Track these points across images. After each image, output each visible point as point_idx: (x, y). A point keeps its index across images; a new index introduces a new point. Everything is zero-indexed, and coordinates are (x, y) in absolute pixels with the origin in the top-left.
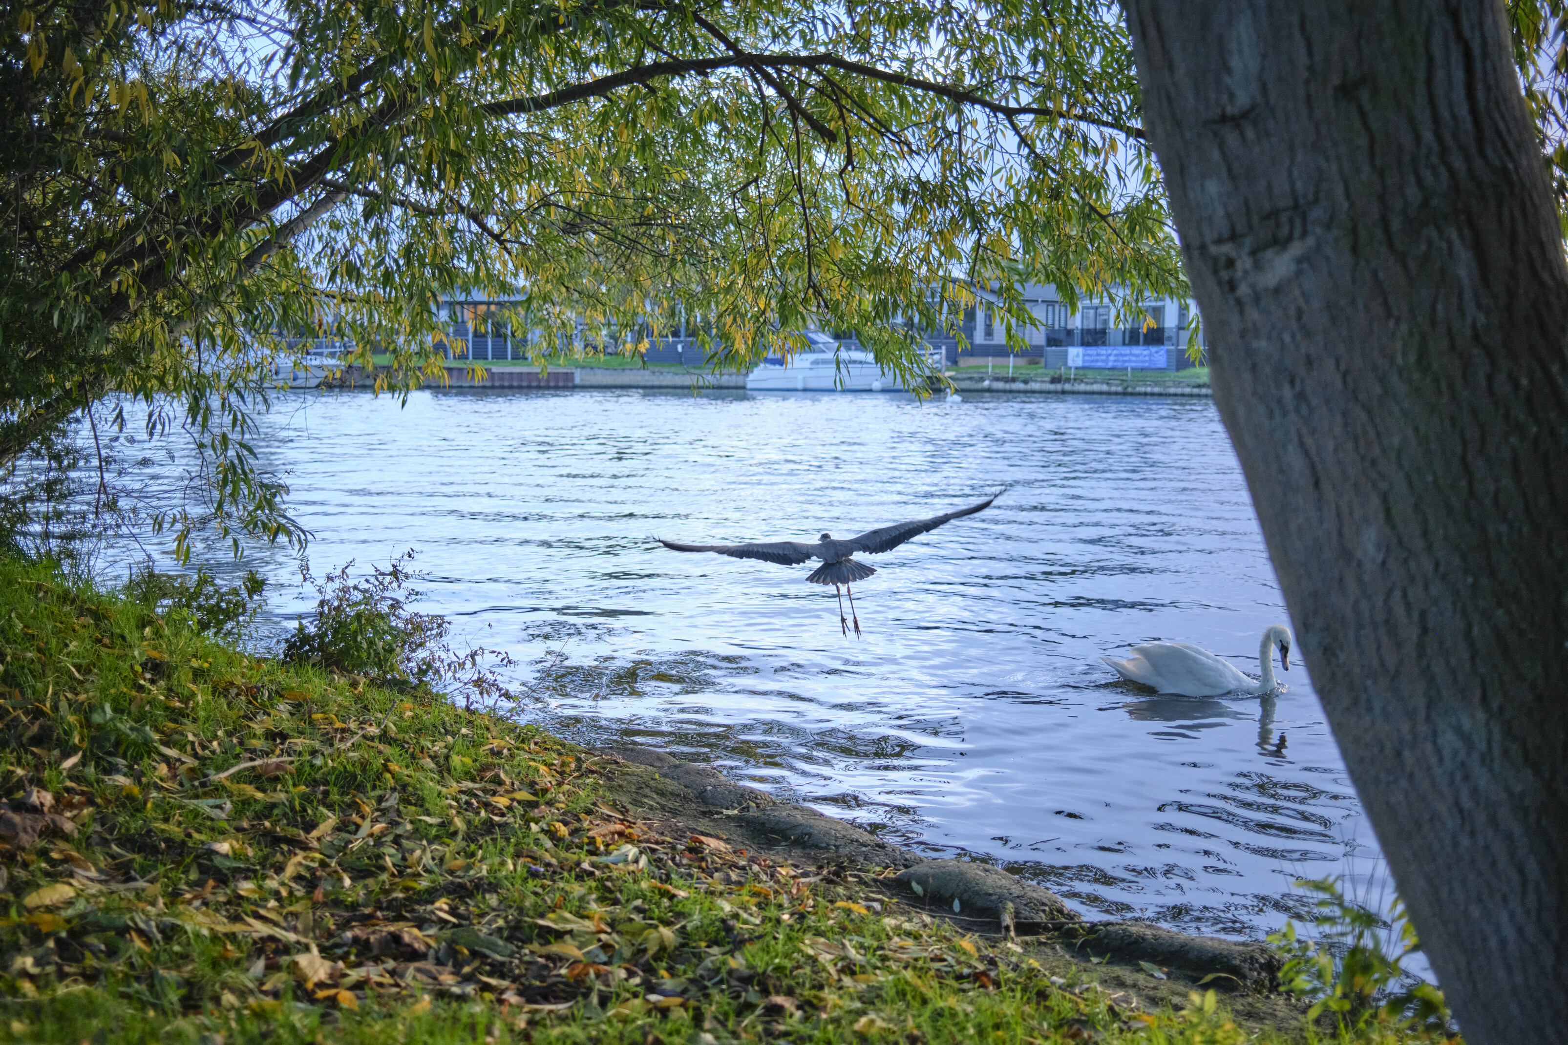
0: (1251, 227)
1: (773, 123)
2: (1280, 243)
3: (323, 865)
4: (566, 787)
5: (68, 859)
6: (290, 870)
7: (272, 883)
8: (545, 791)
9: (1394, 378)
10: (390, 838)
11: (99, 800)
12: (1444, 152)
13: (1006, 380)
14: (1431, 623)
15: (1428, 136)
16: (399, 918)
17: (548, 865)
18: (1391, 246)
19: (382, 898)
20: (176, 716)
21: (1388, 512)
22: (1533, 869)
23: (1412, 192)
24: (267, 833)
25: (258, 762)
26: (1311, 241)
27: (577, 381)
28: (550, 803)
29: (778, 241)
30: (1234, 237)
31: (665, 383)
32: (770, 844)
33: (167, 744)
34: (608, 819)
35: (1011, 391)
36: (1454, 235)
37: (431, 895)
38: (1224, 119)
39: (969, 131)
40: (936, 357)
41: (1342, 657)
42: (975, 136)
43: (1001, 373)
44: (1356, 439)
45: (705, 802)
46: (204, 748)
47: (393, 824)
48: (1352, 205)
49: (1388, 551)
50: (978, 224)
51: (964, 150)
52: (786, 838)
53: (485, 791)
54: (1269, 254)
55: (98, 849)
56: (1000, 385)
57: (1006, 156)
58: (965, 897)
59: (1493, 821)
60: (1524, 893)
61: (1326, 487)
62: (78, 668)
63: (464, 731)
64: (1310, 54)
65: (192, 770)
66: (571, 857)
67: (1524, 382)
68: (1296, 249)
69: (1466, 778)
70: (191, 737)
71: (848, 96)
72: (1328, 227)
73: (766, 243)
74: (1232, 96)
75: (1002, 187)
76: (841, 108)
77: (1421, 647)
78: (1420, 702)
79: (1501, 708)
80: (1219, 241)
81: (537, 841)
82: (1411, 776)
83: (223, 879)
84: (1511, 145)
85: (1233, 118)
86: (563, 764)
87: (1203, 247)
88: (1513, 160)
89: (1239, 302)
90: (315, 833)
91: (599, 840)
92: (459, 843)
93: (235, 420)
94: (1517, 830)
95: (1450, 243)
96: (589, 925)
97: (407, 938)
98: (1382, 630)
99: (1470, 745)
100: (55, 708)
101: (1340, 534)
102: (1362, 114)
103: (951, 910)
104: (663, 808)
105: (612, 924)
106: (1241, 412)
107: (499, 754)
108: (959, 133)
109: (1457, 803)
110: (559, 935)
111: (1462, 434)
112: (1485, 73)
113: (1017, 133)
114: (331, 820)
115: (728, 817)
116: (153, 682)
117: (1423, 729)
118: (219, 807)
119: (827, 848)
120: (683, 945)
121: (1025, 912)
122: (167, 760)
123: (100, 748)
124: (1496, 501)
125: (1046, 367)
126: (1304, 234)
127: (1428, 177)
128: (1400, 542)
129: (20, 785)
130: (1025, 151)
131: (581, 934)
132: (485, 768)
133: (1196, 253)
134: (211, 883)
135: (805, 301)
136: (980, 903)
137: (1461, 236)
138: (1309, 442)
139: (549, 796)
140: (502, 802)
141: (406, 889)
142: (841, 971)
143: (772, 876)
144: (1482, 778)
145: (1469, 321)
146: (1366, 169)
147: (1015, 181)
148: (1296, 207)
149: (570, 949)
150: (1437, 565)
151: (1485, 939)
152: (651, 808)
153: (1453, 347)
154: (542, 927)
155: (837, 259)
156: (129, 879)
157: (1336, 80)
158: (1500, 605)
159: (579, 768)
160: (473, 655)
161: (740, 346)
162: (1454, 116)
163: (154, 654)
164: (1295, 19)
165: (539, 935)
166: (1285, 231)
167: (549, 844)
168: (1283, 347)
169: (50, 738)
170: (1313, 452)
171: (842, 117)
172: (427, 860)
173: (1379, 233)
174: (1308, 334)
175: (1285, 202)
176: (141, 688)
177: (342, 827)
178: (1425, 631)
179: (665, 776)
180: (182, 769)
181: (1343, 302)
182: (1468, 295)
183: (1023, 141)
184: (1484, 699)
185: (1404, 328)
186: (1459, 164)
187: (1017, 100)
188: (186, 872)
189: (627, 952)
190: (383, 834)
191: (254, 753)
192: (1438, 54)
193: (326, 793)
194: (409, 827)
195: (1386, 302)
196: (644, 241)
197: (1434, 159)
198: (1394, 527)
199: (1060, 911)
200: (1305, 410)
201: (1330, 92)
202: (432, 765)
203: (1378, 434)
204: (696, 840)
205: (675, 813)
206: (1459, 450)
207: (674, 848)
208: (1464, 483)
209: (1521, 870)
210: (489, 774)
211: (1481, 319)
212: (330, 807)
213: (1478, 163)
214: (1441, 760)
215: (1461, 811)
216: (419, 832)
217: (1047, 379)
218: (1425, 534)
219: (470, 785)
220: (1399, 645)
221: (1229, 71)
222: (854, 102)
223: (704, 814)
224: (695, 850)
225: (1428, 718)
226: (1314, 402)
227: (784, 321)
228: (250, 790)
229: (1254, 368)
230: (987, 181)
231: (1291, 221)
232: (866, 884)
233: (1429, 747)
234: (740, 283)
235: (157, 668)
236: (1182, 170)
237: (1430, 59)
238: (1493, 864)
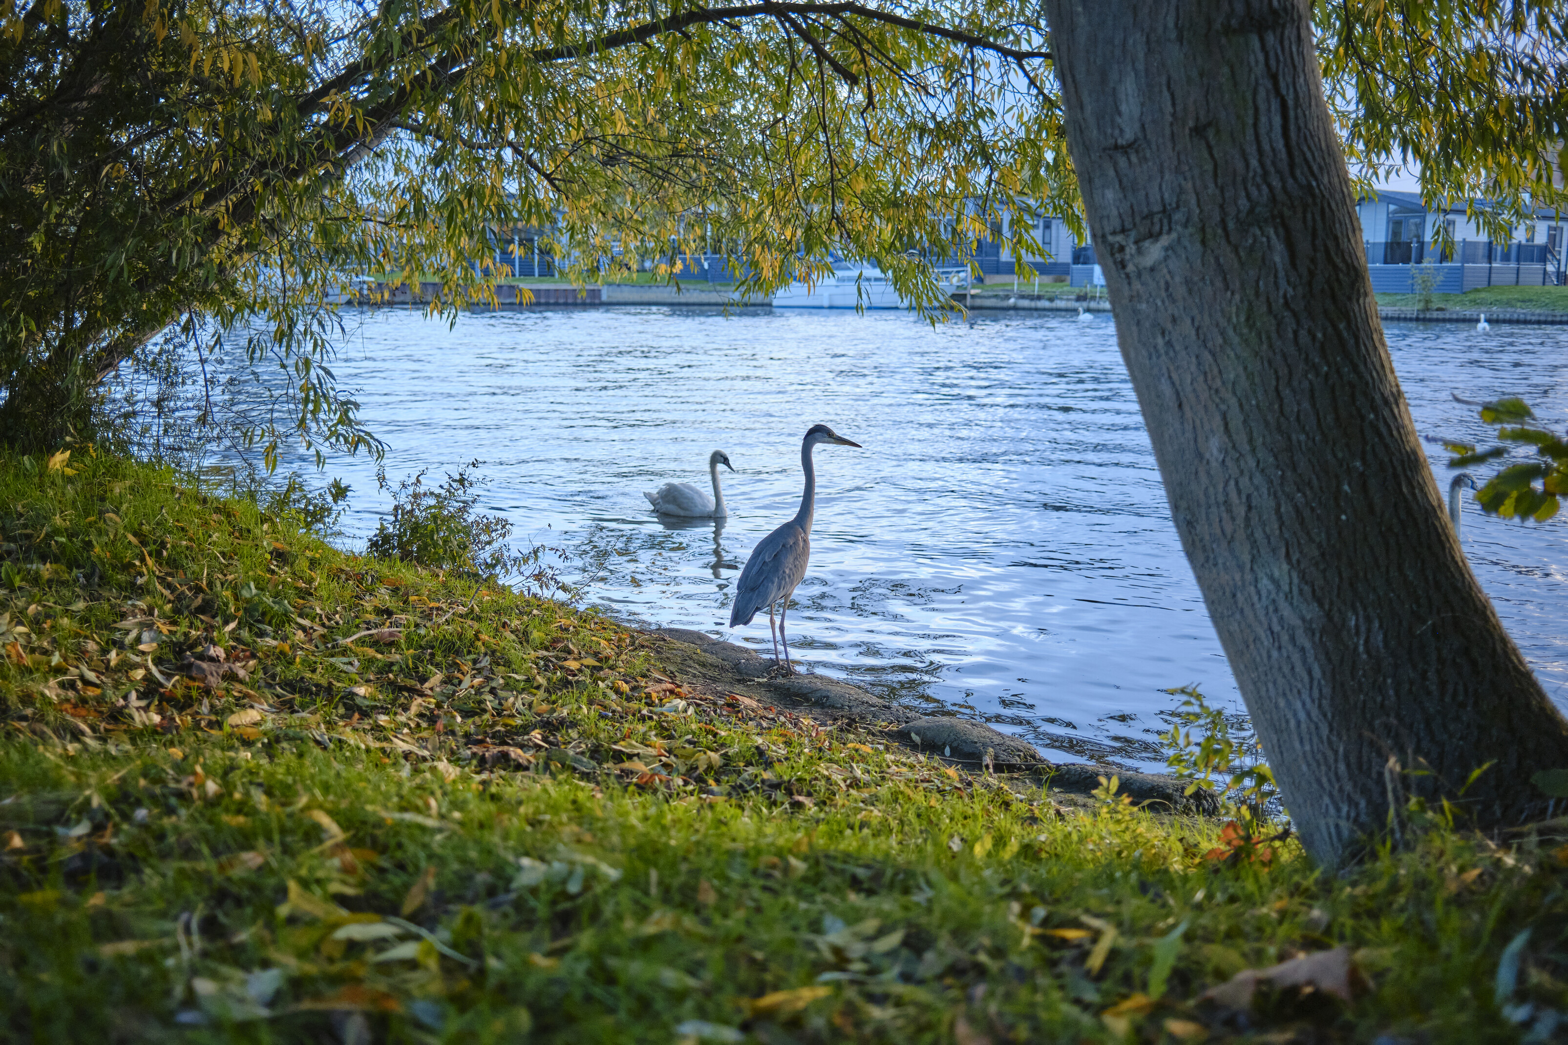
0: (1135, 225)
1: (800, 65)
2: (1155, 236)
3: (439, 706)
4: (623, 657)
5: (246, 696)
6: (414, 709)
7: (402, 718)
8: (607, 658)
9: (1230, 332)
10: (487, 689)
11: (260, 654)
12: (1265, 174)
13: (1032, 298)
14: (1254, 504)
15: (1254, 163)
16: (504, 743)
17: (614, 712)
18: (1228, 241)
19: (488, 730)
20: (305, 594)
21: (1226, 425)
22: (1317, 673)
23: (1243, 203)
24: (391, 683)
25: (373, 631)
26: (1174, 235)
27: (604, 298)
28: (611, 668)
29: (804, 175)
30: (1123, 231)
31: (691, 300)
32: (795, 705)
33: (301, 616)
34: (660, 681)
35: (1036, 309)
36: (1272, 232)
37: (526, 729)
38: (1116, 147)
39: (982, 73)
40: (962, 275)
41: (1198, 528)
42: (988, 78)
43: (1027, 290)
44: (1205, 373)
45: (740, 672)
46: (329, 619)
47: (488, 679)
48: (1201, 211)
49: (1226, 452)
50: (988, 159)
51: (977, 92)
52: (808, 700)
53: (557, 658)
54: (1147, 244)
55: (266, 691)
56: (1025, 303)
57: (1018, 96)
58: (955, 744)
59: (1293, 639)
60: (1311, 688)
61: (1186, 408)
62: (223, 554)
63: (535, 612)
64: (1174, 105)
65: (323, 636)
66: (634, 705)
67: (1319, 335)
68: (1165, 240)
69: (1276, 610)
70: (318, 611)
71: (869, 42)
72: (1185, 226)
73: (793, 175)
74: (1122, 131)
75: (1012, 124)
76: (862, 51)
77: (1247, 519)
78: (1246, 558)
79: (1298, 561)
80: (1114, 233)
81: (605, 695)
82: (1242, 611)
83: (365, 714)
84: (1315, 168)
85: (1122, 147)
86: (620, 640)
87: (1104, 236)
88: (1316, 179)
89: (1128, 276)
90: (427, 685)
91: (654, 695)
92: (541, 694)
93: (315, 345)
94: (1308, 645)
95: (1268, 238)
96: (652, 752)
97: (513, 755)
98: (1223, 508)
99: (1278, 587)
100: (210, 584)
101: (1196, 441)
102: (1209, 148)
103: (943, 754)
104: (704, 676)
105: (670, 751)
106: (1132, 355)
107: (567, 630)
108: (973, 76)
109: (1270, 628)
110: (630, 757)
111: (1276, 372)
112: (1297, 118)
113: (1026, 74)
114: (437, 678)
115: (759, 683)
116: (280, 568)
117: (1249, 577)
118: (351, 664)
119: (842, 708)
120: (726, 765)
121: (1003, 756)
122: (303, 629)
123: (252, 616)
124: (1298, 418)
125: (1071, 285)
126: (1170, 230)
127: (1254, 192)
128: (1234, 447)
129: (197, 642)
130: (1034, 91)
131: (646, 757)
132: (555, 641)
133: (1099, 240)
134: (357, 716)
135: (829, 231)
136: (967, 749)
137: (1276, 233)
138: (1175, 376)
139: (611, 662)
140: (573, 665)
141: (506, 725)
142: (850, 786)
143: (796, 725)
144: (1286, 611)
145: (1281, 293)
146: (1211, 185)
147: (1025, 118)
148: (1164, 211)
149: (638, 766)
150: (1258, 462)
151: (1287, 722)
152: (694, 676)
153: (1270, 310)
154: (615, 751)
155: (859, 192)
156: (293, 712)
157: (1191, 123)
158: (1299, 490)
159: (633, 644)
160: (536, 552)
161: (767, 273)
162: (1273, 150)
163: (278, 545)
164: (1164, 80)
165: (613, 757)
166: (1157, 228)
167: (614, 697)
168: (1157, 310)
169: (212, 607)
170: (1177, 383)
171: (863, 60)
172: (519, 704)
173: (1220, 231)
174: (1174, 301)
175: (1157, 208)
176: (273, 572)
177: (448, 681)
178: (1250, 508)
179: (705, 651)
180: (315, 635)
181: (1196, 279)
182: (1281, 274)
183: (1032, 82)
184: (1288, 555)
185: (1237, 297)
186: (1276, 183)
187: (1029, 42)
188: (336, 708)
189: (683, 769)
190: (481, 687)
191: (369, 625)
192: (1262, 107)
193: (432, 655)
194: (501, 681)
195: (1225, 279)
196: (675, 170)
197: (1259, 180)
198: (1230, 436)
199: (1033, 757)
200: (1172, 354)
201: (1187, 131)
202: (513, 637)
203: (1220, 372)
204: (733, 698)
205: (714, 680)
206: (1274, 383)
207: (715, 704)
208: (1276, 406)
209: (1310, 672)
210: (560, 645)
211: (1291, 291)
212: (438, 666)
213: (1290, 181)
214: (1260, 599)
215: (1272, 633)
216: (508, 686)
217: (1073, 297)
218: (1251, 441)
219: (545, 653)
220: (1233, 519)
221: (1120, 114)
222: (875, 47)
223: (739, 681)
224: (733, 706)
225: (1252, 569)
226: (1177, 348)
227: (809, 250)
228: (371, 652)
229: (1138, 323)
230: (999, 119)
231: (1161, 221)
232: (873, 735)
233: (1252, 589)
234: (768, 213)
235: (280, 556)
236: (1090, 181)
237: (1256, 109)
238: (1293, 668)
